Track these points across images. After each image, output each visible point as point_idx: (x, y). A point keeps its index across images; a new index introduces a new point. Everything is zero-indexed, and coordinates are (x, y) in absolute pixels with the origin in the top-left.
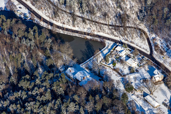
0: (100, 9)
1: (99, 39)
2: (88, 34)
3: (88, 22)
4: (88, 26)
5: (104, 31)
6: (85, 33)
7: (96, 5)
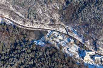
0: (43, 18)
1: (44, 30)
2: (40, 29)
3: (39, 24)
4: (39, 25)
5: (46, 27)
6: (38, 29)
7: (41, 17)
